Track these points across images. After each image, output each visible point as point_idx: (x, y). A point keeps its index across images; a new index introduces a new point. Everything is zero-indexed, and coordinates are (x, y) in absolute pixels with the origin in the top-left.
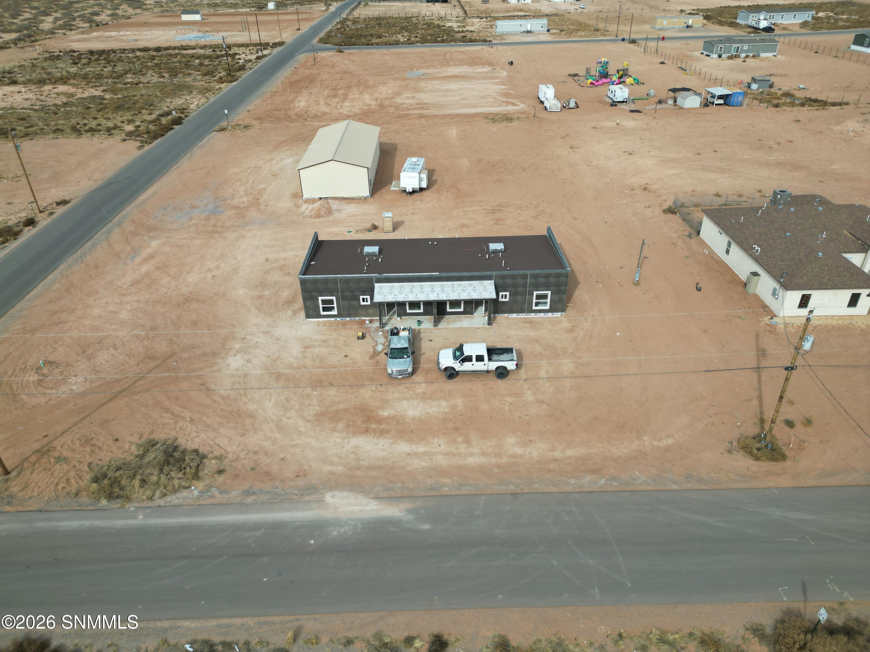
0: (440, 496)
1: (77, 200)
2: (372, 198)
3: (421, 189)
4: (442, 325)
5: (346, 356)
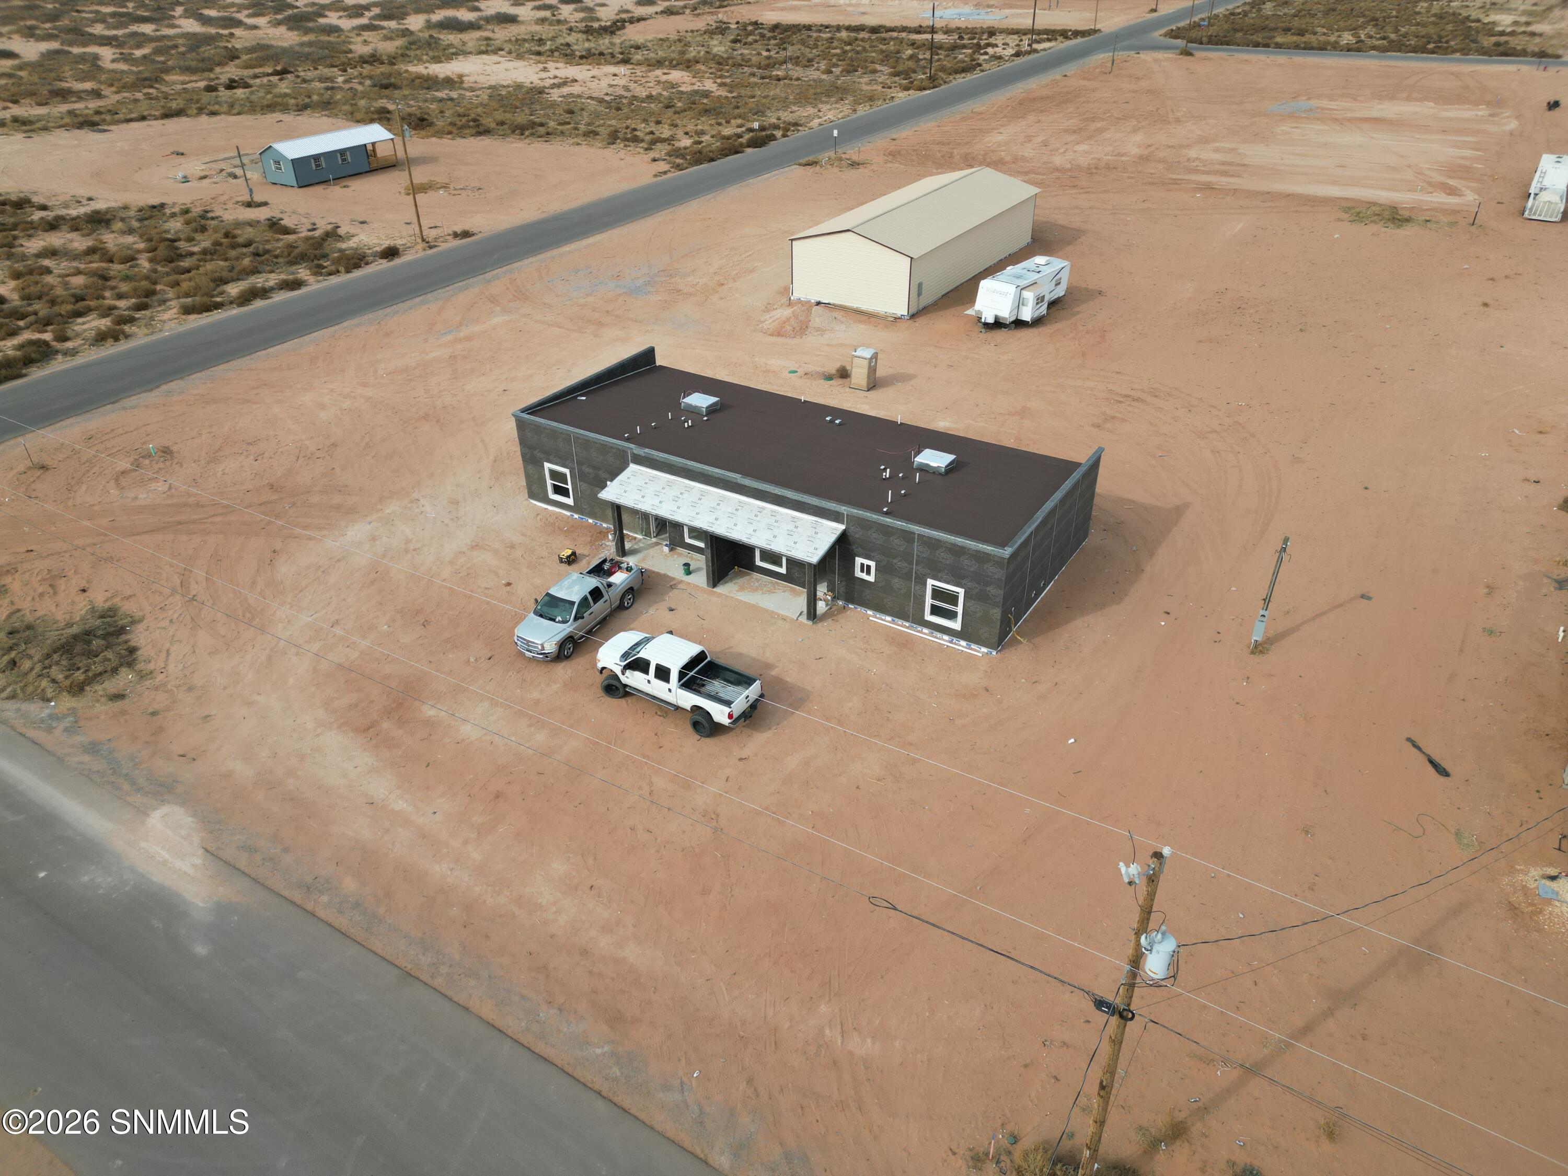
2: (910, 322)
3: (1019, 324)
4: (728, 589)
5: (509, 584)
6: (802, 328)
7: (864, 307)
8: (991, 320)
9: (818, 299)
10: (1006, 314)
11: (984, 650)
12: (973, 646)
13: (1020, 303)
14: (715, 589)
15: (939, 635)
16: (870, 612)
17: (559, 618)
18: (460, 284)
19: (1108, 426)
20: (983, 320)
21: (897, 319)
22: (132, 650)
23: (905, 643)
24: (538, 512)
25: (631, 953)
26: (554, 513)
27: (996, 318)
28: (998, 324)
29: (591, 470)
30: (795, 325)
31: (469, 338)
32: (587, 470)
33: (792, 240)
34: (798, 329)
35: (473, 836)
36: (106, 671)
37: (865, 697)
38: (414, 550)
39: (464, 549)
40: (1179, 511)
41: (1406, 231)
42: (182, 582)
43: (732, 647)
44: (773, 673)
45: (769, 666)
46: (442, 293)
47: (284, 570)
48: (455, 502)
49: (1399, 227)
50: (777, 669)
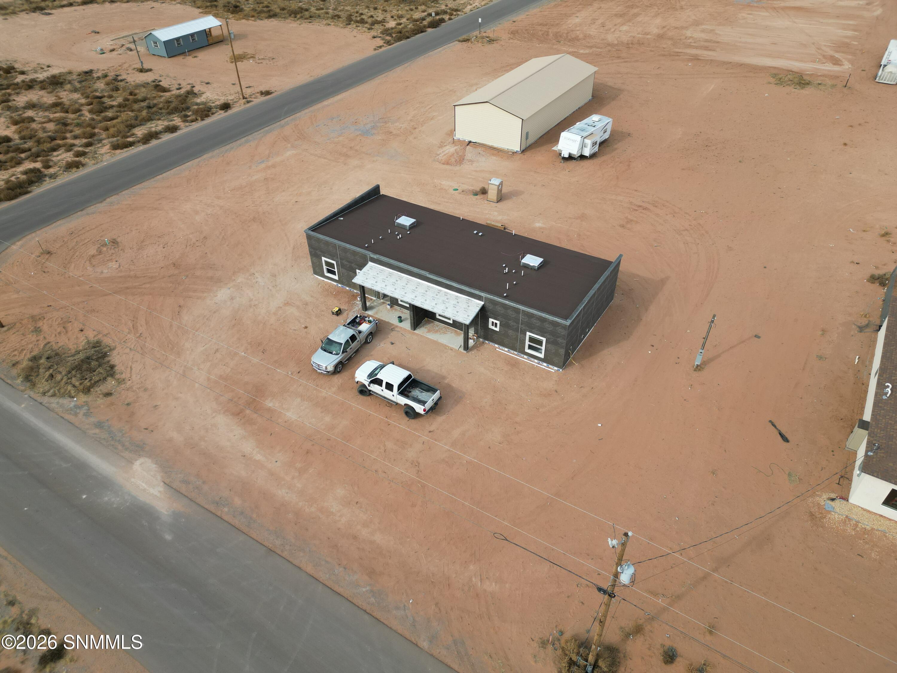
0: (213, 514)
1: (279, 93)
2: (521, 155)
3: (582, 157)
4: (421, 331)
5: (306, 327)
6: (461, 160)
7: (496, 145)
8: (567, 156)
9: (470, 140)
10: (575, 152)
11: (556, 368)
12: (550, 366)
13: (583, 146)
14: (415, 331)
15: (532, 359)
16: (496, 346)
17: (334, 352)
18: (267, 128)
19: (629, 226)
20: (562, 156)
21: (514, 153)
22: (112, 367)
23: (514, 364)
24: (319, 283)
25: (378, 538)
26: (328, 283)
27: (570, 154)
28: (571, 158)
29: (347, 263)
30: (457, 158)
31: (274, 166)
32: (346, 263)
33: (455, 106)
34: (458, 160)
35: (297, 474)
36: (100, 380)
37: (494, 396)
38: (254, 306)
39: (281, 305)
40: (663, 282)
41: (807, 91)
42: (133, 326)
43: (424, 366)
44: (446, 381)
45: (444, 378)
46: (256, 135)
47: (186, 318)
48: (274, 276)
49: (802, 88)
50: (448, 380)
